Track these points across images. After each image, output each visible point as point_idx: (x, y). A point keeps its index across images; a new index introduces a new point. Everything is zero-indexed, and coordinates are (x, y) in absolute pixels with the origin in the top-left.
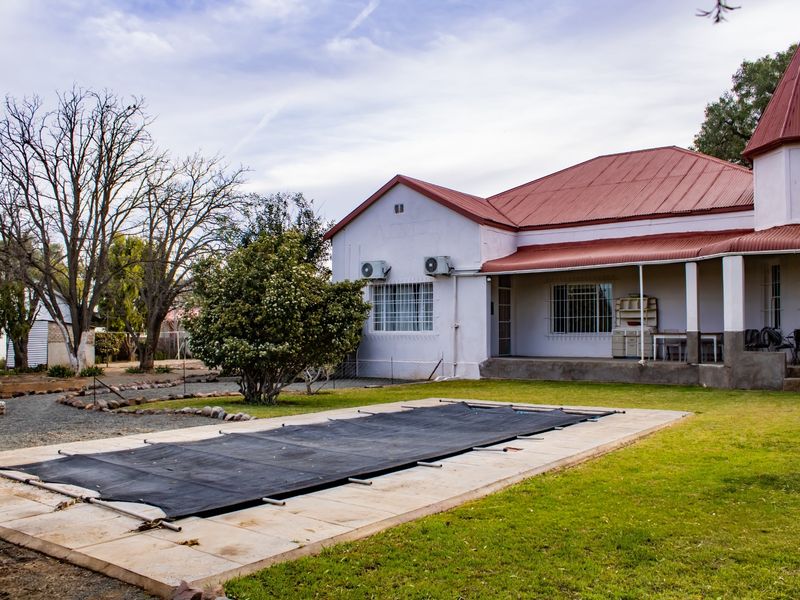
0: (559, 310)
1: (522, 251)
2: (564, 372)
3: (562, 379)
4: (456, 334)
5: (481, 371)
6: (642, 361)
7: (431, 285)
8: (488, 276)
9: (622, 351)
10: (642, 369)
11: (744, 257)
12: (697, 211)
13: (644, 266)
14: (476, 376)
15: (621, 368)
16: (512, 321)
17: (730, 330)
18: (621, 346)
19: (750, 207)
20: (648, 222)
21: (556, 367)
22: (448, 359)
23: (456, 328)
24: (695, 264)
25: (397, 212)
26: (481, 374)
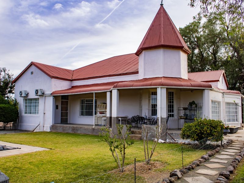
0: (82, 108)
1: (73, 87)
2: (72, 130)
3: (72, 132)
4: (44, 116)
5: (50, 128)
6: (94, 127)
7: (38, 99)
8: (53, 96)
9: (97, 123)
10: (93, 129)
11: (118, 90)
12: (122, 74)
13: (95, 93)
14: (49, 130)
15: (88, 129)
16: (68, 111)
17: (114, 116)
18: (97, 121)
19: (137, 72)
20: (108, 78)
21: (70, 128)
22: (41, 125)
23: (44, 114)
24: (109, 92)
25: (31, 74)
26: (50, 130)
